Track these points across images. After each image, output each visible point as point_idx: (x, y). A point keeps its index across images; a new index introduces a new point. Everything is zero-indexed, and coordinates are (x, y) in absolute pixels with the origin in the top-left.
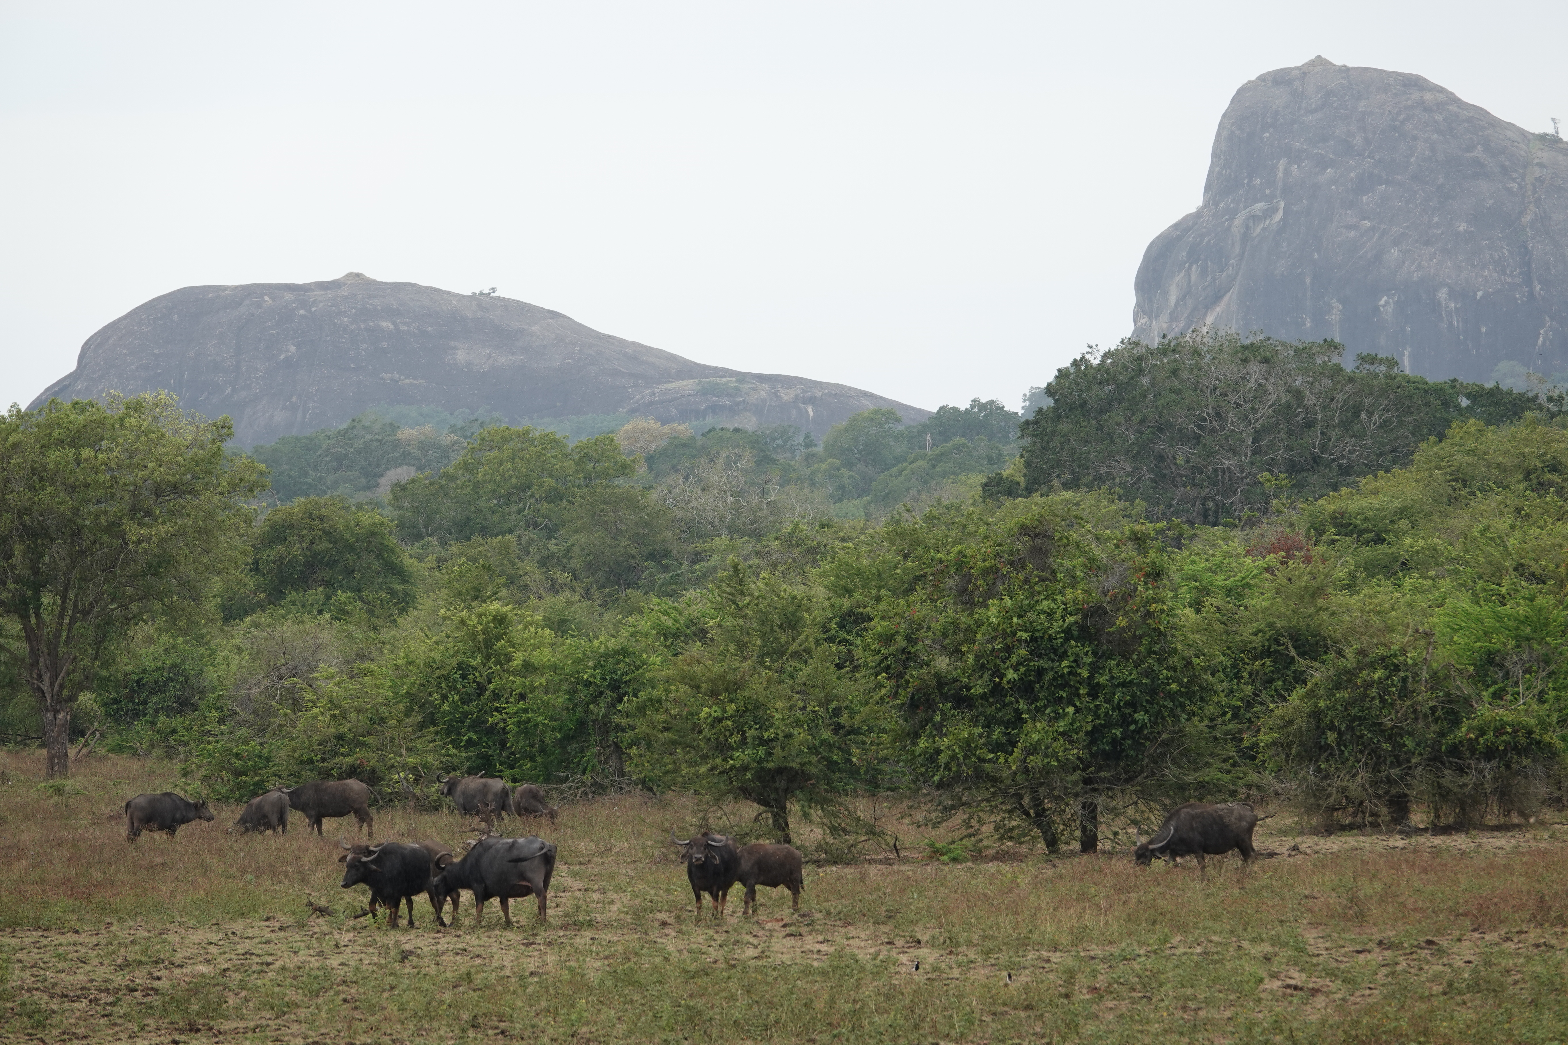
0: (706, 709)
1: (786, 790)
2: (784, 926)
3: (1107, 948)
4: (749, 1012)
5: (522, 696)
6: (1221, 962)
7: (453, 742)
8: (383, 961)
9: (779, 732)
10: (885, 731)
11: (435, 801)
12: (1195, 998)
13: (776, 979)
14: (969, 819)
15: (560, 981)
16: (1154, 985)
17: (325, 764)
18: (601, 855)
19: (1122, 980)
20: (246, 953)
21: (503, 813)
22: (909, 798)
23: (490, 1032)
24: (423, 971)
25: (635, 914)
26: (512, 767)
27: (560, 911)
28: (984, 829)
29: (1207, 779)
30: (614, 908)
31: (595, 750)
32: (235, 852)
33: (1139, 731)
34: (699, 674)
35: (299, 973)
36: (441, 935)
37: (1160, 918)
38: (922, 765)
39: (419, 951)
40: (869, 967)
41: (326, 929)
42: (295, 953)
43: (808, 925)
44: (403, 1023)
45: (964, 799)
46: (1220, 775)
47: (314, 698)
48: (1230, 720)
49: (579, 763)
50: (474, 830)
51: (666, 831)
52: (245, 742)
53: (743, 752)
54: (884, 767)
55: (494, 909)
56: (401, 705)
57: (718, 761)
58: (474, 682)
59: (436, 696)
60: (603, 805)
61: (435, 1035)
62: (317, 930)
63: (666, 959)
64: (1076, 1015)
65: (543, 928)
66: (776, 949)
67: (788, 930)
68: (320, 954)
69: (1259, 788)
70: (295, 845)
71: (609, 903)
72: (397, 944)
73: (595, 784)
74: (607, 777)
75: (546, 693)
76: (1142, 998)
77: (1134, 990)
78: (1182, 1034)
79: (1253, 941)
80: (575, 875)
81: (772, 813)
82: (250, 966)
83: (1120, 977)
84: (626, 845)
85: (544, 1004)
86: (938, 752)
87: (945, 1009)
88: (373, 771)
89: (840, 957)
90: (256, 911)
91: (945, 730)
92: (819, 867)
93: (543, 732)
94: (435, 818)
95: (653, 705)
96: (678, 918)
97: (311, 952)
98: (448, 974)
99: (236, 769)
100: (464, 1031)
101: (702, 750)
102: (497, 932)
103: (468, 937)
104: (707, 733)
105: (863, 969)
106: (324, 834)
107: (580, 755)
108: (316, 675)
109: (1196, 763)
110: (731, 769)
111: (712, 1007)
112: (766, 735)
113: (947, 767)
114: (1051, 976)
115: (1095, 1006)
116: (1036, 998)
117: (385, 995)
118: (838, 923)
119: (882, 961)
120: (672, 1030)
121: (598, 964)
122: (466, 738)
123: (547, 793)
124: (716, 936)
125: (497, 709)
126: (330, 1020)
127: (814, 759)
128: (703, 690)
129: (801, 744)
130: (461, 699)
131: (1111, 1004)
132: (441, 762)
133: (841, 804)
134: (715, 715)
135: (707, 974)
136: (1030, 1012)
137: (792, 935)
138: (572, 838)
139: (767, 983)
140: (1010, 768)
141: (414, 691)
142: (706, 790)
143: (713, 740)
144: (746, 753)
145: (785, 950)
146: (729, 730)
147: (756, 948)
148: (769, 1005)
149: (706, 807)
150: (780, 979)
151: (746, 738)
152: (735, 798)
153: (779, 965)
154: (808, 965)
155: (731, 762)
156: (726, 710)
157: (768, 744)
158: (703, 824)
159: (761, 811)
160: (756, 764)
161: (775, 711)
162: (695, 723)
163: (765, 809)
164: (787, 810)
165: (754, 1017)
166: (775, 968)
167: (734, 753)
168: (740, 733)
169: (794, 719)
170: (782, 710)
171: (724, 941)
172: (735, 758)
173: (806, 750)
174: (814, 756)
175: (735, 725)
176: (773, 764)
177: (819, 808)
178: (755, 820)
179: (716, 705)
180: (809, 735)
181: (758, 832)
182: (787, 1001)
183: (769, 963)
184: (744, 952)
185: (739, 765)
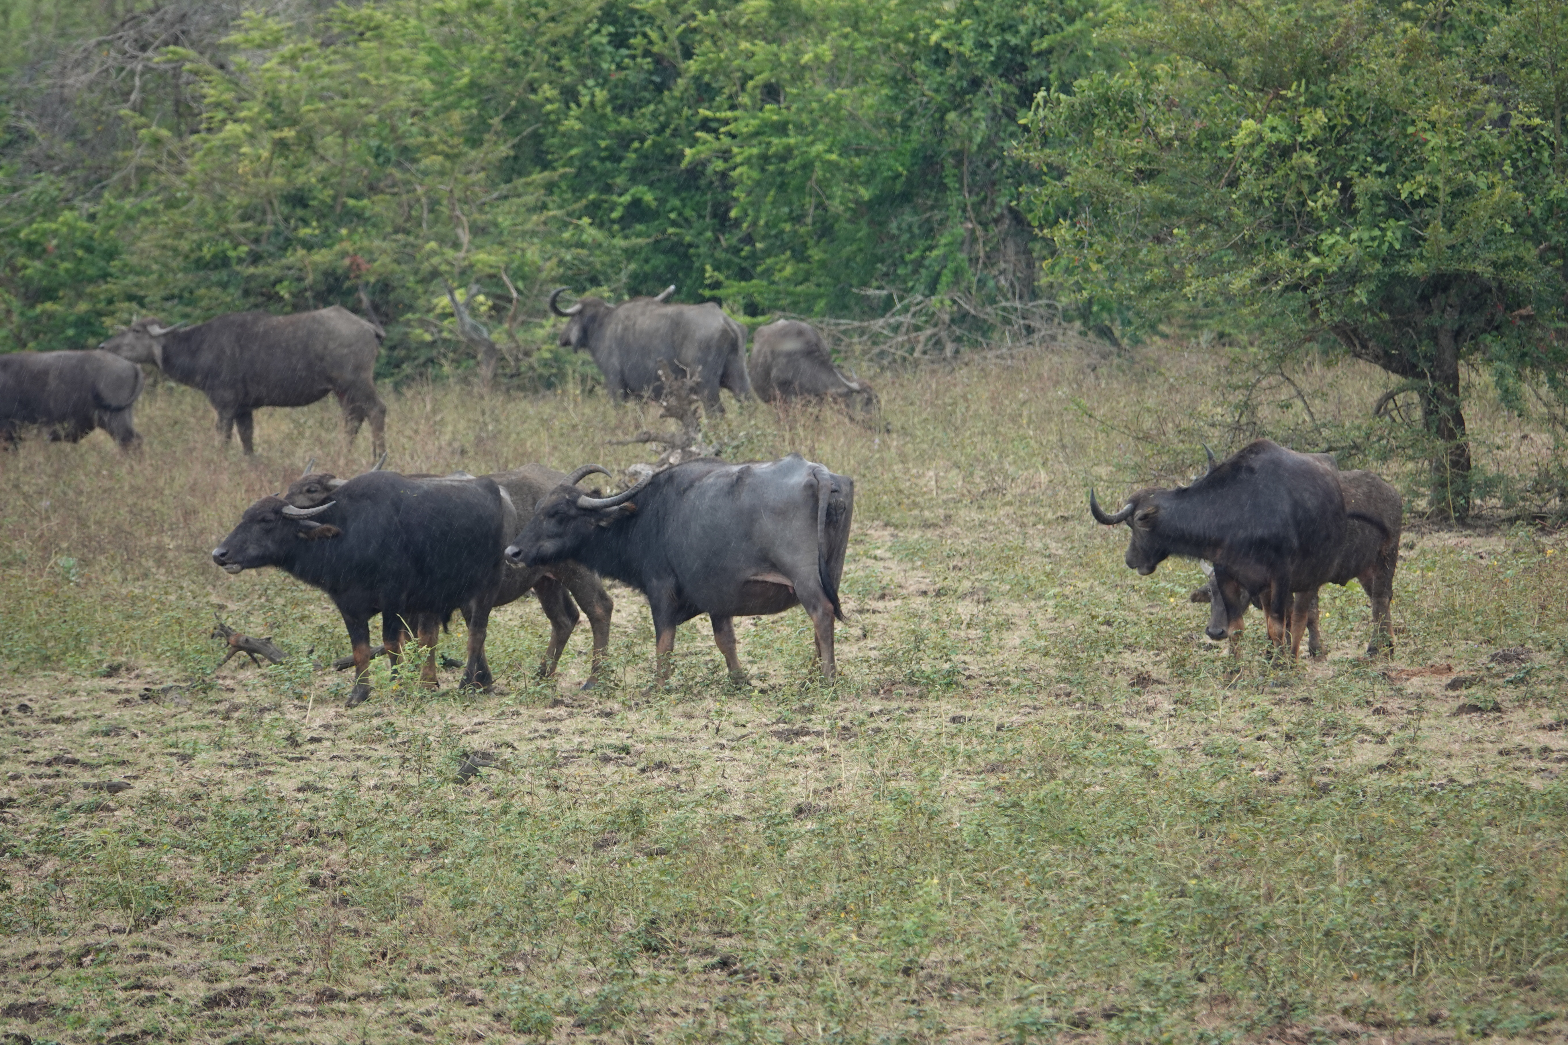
0: (1249, 124)
1: (1457, 335)
2: (1455, 685)
4: (1364, 909)
5: (772, 92)
7: (594, 210)
8: (412, 780)
9: (1439, 181)
11: (546, 364)
13: (1433, 823)
15: (874, 830)
17: (260, 270)
18: (978, 501)
20: (57, 760)
21: (724, 394)
23: (693, 963)
24: (517, 806)
25: (1067, 655)
26: (744, 274)
27: (872, 649)
30: (1013, 639)
31: (961, 230)
32: (26, 497)
34: (1231, 31)
35: (195, 812)
36: (562, 711)
39: (507, 753)
41: (263, 696)
42: (185, 758)
43: (1515, 683)
44: (465, 941)
47: (229, 96)
49: (919, 264)
50: (647, 439)
51: (1146, 438)
52: (50, 213)
53: (1346, 234)
55: (700, 645)
56: (456, 116)
57: (1282, 257)
58: (647, 53)
59: (548, 91)
60: (984, 373)
61: (548, 971)
62: (240, 698)
63: (1150, 773)
65: (829, 692)
66: (1432, 744)
67: (1464, 695)
68: (250, 760)
70: (181, 478)
71: (999, 626)
72: (449, 733)
73: (961, 318)
74: (993, 301)
75: (834, 82)
80: (911, 554)
81: (1422, 391)
82: (67, 792)
84: (1043, 476)
85: (831, 890)
88: (385, 287)
90: (83, 652)
92: (1544, 531)
93: (824, 184)
94: (547, 408)
95: (1111, 114)
96: (1178, 664)
97: (227, 756)
98: (583, 813)
99: (27, 282)
100: (623, 959)
101: (1239, 228)
102: (709, 704)
103: (633, 716)
104: (1249, 185)
106: (259, 450)
107: (922, 244)
108: (235, 37)
110: (1314, 279)
111: (1269, 897)
112: (1404, 192)
117: (418, 868)
120: (1165, 955)
121: (970, 786)
122: (626, 198)
123: (837, 341)
124: (1277, 713)
125: (705, 125)
126: (274, 934)
127: (1530, 253)
128: (1242, 75)
129: (1496, 212)
130: (613, 98)
132: (561, 262)
134: (1273, 138)
135: (1254, 811)
137: (1475, 708)
138: (903, 458)
139: (1410, 833)
141: (489, 78)
142: (1250, 332)
143: (1266, 203)
144: (1354, 236)
145: (1456, 747)
146: (1310, 177)
147: (1382, 741)
148: (1415, 890)
149: (1251, 377)
150: (1443, 822)
151: (1353, 198)
152: (1326, 353)
153: (1440, 785)
154: (1518, 786)
155: (1315, 260)
156: (1300, 126)
157: (1410, 213)
158: (1244, 420)
159: (1392, 387)
160: (1378, 266)
161: (1427, 126)
162: (1221, 159)
163: (1403, 380)
164: (1462, 383)
165: (1378, 920)
166: (1432, 793)
167: (1323, 237)
168: (1339, 184)
169: (1477, 147)
170: (1445, 124)
171: (1299, 724)
172: (1324, 248)
173: (1508, 229)
174: (1529, 244)
175: (1324, 164)
176: (1423, 265)
177: (1543, 377)
178: (1378, 411)
179: (1274, 112)
180: (1516, 189)
181: (1384, 442)
182: (1461, 878)
183: (1413, 780)
184: (1350, 751)
185: (1335, 269)
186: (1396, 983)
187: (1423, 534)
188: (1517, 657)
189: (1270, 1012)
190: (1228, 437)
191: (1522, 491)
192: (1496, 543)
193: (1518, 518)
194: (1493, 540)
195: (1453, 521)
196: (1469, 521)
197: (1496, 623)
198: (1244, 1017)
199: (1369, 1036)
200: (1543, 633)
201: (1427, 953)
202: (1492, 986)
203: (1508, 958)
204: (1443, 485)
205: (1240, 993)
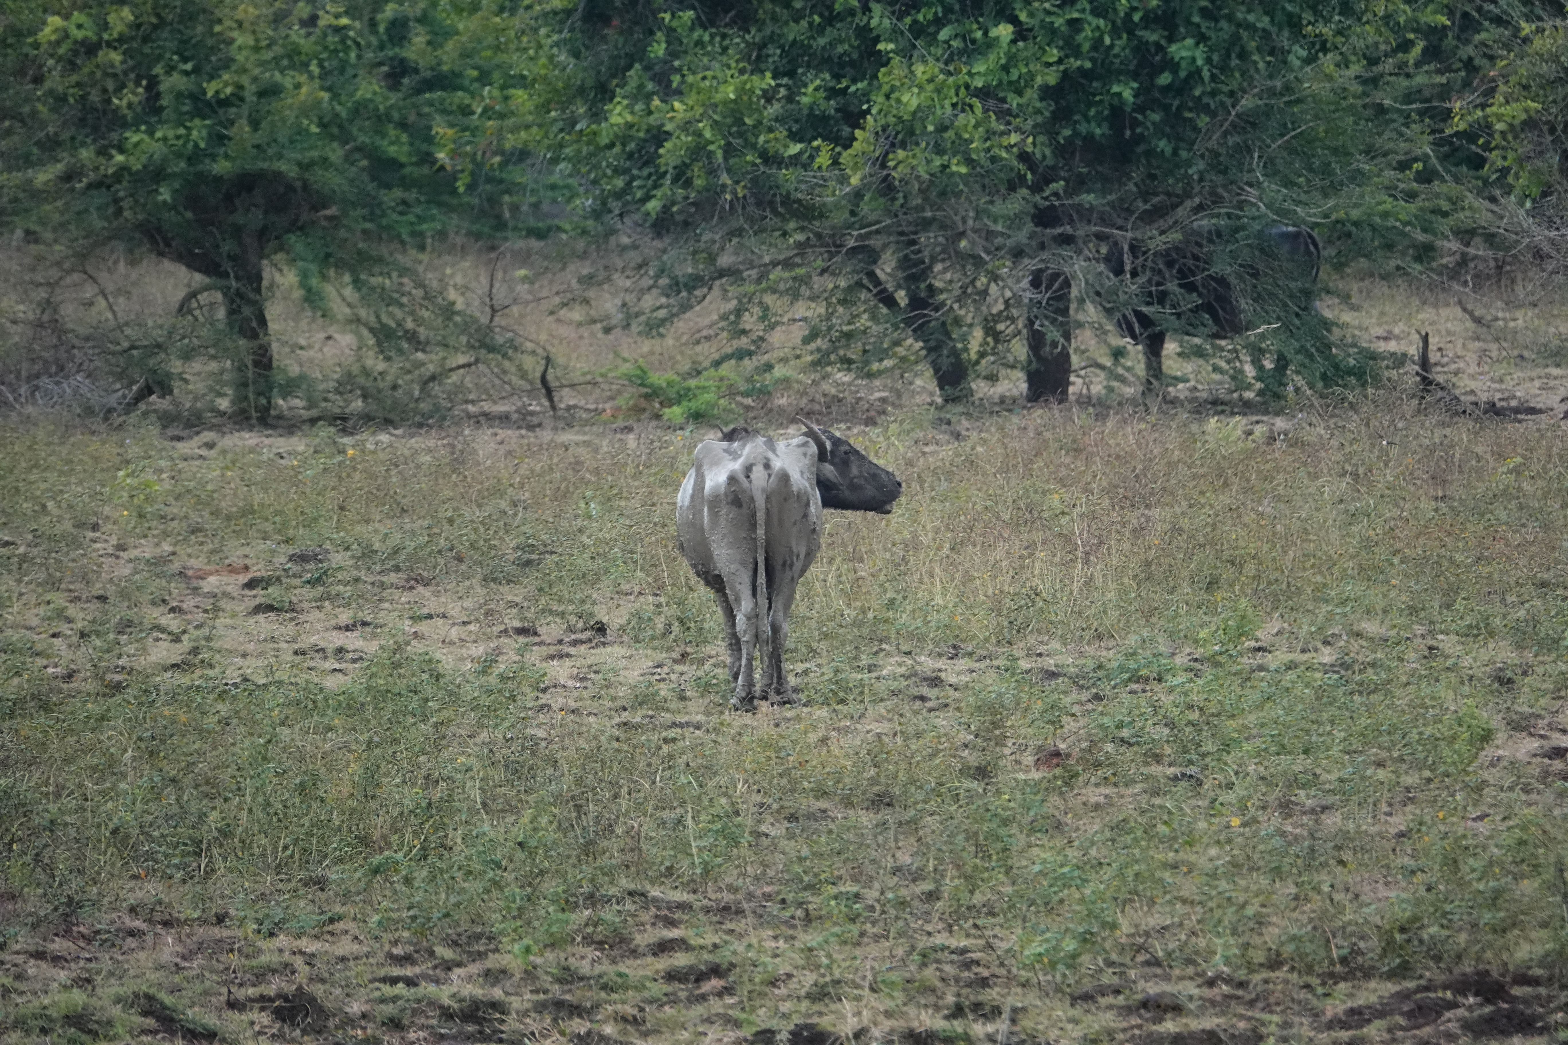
0: (55, 21)
1: (263, 234)
2: (251, 585)
3: (1090, 650)
4: (152, 806)
6: (1383, 687)
9: (245, 80)
10: (522, 81)
12: (1313, 781)
13: (225, 722)
14: (738, 312)
16: (1209, 746)
19: (1125, 733)
22: (584, 256)
28: (777, 337)
29: (1355, 214)
33: (1181, 88)
37: (1230, 572)
38: (617, 171)
40: (469, 692)
43: (312, 583)
45: (725, 260)
46: (1389, 204)
48: (1418, 65)
53: (151, 133)
54: (521, 175)
57: (86, 154)
64: (1006, 822)
66: (228, 643)
67: (260, 596)
69: (1490, 239)
76: (1175, 778)
77: (1158, 759)
78: (1277, 872)
79: (1470, 634)
81: (226, 293)
83: (1120, 726)
86: (659, 136)
87: (663, 804)
89: (396, 665)
91: (676, 79)
92: (345, 431)
101: (43, 125)
104: (55, 80)
105: (454, 697)
109: (1326, 171)
110: (118, 177)
111: (58, 794)
112: (210, 90)
113: (682, 176)
114: (942, 721)
115: (1055, 800)
116: (902, 776)
118: (393, 578)
119: (503, 678)
124: (72, 610)
127: (336, 153)
129: (304, 111)
131: (1095, 795)
133: (404, 271)
134: (79, 35)
135: (46, 707)
136: (886, 814)
137: (270, 608)
139: (202, 732)
140: (844, 180)
142: (55, 230)
143: (71, 100)
144: (159, 134)
145: (251, 647)
146: (115, 75)
147: (177, 640)
148: (204, 788)
149: (54, 274)
150: (235, 721)
151: (158, 95)
152: (131, 251)
153: (234, 685)
154: (311, 686)
155: (120, 158)
156: (106, 23)
157: (216, 112)
158: (46, 317)
159: (195, 286)
160: (183, 165)
161: (234, 25)
162: (27, 55)
163: (207, 280)
164: (265, 283)
165: (168, 818)
166: (225, 692)
167: (127, 135)
168: (144, 83)
169: (284, 46)
170: (252, 24)
171: (94, 621)
172: (129, 146)
173: (314, 129)
174: (335, 144)
175: (131, 63)
176: (228, 164)
177: (347, 278)
178: (180, 309)
179: (81, 9)
180: (322, 88)
181: (186, 341)
182: (252, 778)
183: (208, 679)
184: (144, 649)
185: (140, 167)
186: (184, 881)
187: (224, 434)
188: (315, 558)
189: (56, 909)
190: (30, 333)
191: (324, 391)
192: (298, 444)
193: (319, 418)
194: (294, 440)
195: (254, 421)
196: (270, 421)
197: (294, 523)
198: (30, 915)
199: (156, 934)
200: (342, 534)
201: (215, 851)
202: (280, 886)
203: (297, 856)
204: (245, 385)
205: (26, 890)
